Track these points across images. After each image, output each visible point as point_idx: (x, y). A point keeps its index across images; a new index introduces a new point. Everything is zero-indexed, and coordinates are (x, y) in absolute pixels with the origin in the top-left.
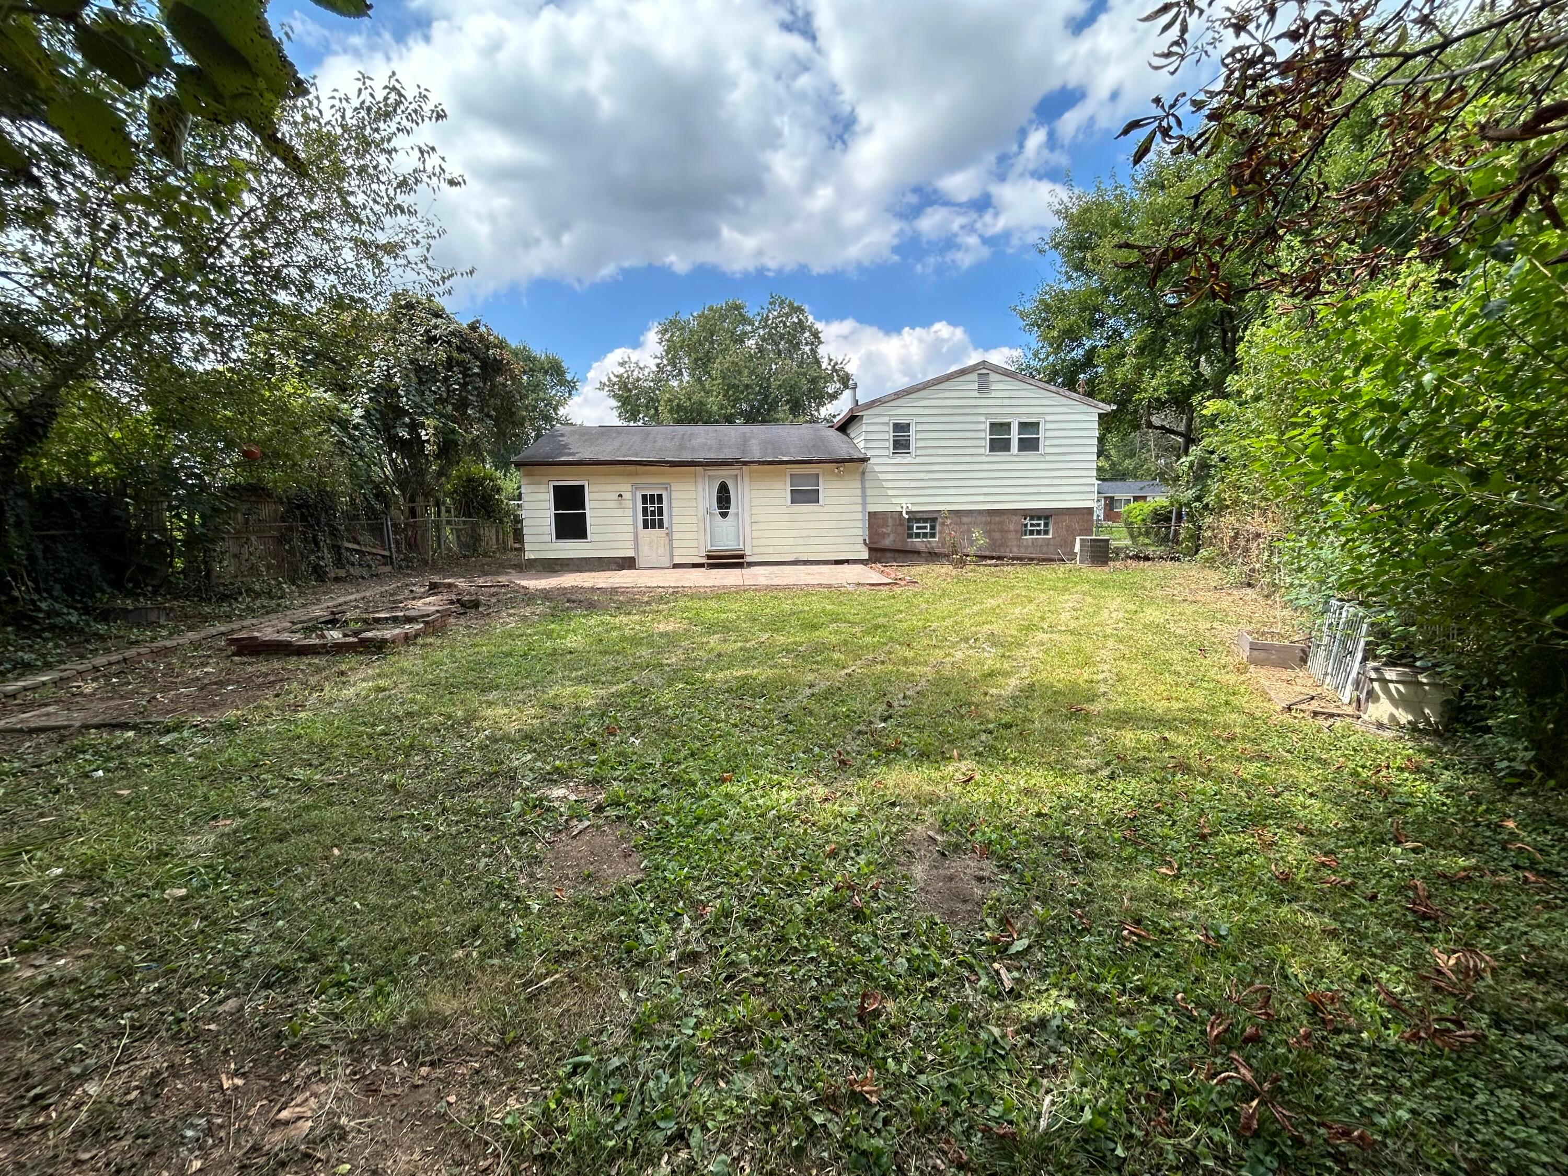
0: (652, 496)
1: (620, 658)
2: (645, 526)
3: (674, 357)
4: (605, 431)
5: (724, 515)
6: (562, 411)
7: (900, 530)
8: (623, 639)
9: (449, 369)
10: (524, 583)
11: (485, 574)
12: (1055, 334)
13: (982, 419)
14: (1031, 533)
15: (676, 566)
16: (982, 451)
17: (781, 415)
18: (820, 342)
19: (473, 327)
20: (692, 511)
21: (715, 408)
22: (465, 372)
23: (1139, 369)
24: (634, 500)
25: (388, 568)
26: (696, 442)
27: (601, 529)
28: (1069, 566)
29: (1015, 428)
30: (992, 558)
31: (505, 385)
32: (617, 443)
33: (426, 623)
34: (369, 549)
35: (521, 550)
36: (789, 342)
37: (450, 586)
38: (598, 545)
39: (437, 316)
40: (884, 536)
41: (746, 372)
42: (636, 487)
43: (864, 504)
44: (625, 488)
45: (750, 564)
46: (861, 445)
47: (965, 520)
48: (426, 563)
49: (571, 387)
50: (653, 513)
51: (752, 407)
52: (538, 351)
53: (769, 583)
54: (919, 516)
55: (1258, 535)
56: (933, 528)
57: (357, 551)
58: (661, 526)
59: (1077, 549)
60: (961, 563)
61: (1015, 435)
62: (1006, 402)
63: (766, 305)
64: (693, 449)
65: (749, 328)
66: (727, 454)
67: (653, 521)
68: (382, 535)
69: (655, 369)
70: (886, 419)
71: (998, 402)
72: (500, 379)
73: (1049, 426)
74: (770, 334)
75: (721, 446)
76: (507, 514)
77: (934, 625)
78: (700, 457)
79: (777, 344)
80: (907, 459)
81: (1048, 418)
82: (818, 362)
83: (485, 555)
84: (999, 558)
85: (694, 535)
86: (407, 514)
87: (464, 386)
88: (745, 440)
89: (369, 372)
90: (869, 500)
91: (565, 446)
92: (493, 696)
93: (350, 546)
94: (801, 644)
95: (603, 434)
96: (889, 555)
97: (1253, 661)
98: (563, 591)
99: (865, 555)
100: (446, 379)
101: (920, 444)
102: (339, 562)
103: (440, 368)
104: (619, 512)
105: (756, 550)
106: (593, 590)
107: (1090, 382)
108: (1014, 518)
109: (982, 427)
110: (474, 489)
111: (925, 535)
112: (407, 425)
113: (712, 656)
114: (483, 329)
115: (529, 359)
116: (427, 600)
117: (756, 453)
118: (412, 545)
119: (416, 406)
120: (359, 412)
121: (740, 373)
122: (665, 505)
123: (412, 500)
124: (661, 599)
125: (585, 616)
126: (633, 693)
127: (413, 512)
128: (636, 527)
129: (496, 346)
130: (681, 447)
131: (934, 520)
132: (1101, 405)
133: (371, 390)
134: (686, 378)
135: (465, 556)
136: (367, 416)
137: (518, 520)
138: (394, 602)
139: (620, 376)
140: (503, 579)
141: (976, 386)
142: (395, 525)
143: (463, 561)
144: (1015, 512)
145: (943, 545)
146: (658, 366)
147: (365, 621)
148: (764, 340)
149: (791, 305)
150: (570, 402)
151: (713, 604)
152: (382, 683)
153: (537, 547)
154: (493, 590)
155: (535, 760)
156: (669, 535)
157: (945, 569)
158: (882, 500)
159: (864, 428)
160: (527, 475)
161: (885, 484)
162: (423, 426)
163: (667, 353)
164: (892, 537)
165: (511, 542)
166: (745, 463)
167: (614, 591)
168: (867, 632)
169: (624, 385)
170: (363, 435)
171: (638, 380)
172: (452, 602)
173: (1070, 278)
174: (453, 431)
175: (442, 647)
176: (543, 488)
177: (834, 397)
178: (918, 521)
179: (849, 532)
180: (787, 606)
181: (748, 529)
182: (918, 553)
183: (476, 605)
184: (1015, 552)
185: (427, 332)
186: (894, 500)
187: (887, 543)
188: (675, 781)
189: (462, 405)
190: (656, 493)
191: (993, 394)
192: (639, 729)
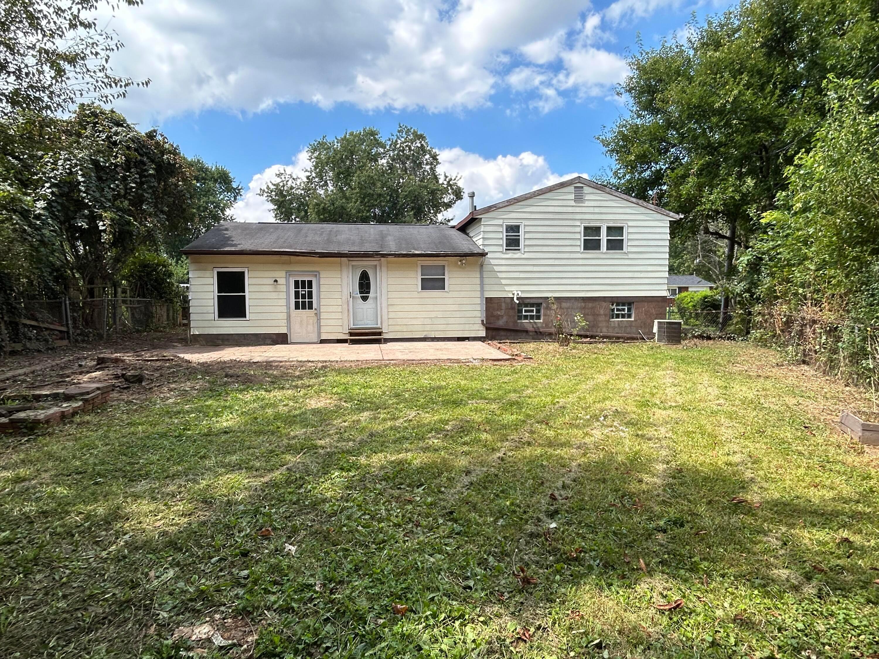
0: (303, 282)
1: (274, 438)
2: (297, 307)
3: (321, 171)
4: (263, 226)
5: (365, 299)
6: (228, 212)
7: (511, 312)
8: (277, 417)
9: (128, 169)
10: (187, 356)
11: (154, 347)
12: (633, 158)
13: (578, 223)
14: (618, 316)
15: (323, 341)
16: (577, 249)
17: (407, 219)
18: (438, 163)
19: (151, 135)
20: (337, 295)
21: (354, 211)
22: (142, 174)
23: (700, 187)
24: (288, 285)
25: (65, 342)
26: (341, 238)
27: (259, 309)
28: (650, 343)
29: (604, 232)
30: (586, 337)
31: (177, 186)
32: (274, 237)
33: (85, 401)
34: (46, 325)
35: (187, 326)
36: (414, 162)
37: (117, 361)
38: (257, 323)
39: (118, 125)
40: (498, 317)
41: (379, 184)
42: (289, 274)
43: (482, 291)
44: (280, 275)
45: (387, 341)
46: (480, 242)
47: (564, 305)
48: (101, 337)
49: (236, 193)
50: (304, 296)
51: (383, 212)
52: (210, 164)
53: (406, 357)
54: (527, 301)
55: (814, 322)
56: (538, 311)
57: (34, 327)
58: (311, 307)
59: (655, 329)
60: (565, 342)
61: (604, 237)
62: (597, 210)
63: (395, 133)
64: (339, 243)
65: (382, 150)
66: (368, 248)
67: (304, 303)
68: (60, 313)
69: (305, 180)
70: (500, 222)
71: (591, 210)
72: (173, 180)
73: (631, 230)
74: (398, 155)
75: (362, 242)
76: (177, 295)
77: (562, 401)
78: (345, 249)
79: (404, 163)
80: (518, 255)
81: (630, 223)
82: (436, 178)
83: (156, 330)
84: (592, 337)
85: (339, 316)
86: (86, 293)
87: (140, 185)
88: (383, 236)
89: (53, 170)
90: (486, 288)
91: (229, 238)
92: (142, 486)
93: (28, 322)
94: (446, 422)
95: (261, 229)
96: (502, 333)
97: (864, 441)
98: (222, 365)
99: (483, 334)
100: (125, 178)
101: (528, 242)
102: (15, 337)
103: (119, 169)
104: (274, 295)
105: (391, 328)
106: (250, 364)
107: (661, 196)
108: (604, 304)
109: (577, 230)
110: (149, 274)
111: (532, 317)
112: (86, 217)
113: (365, 436)
114: (159, 138)
115: (203, 169)
116: (94, 374)
117: (392, 247)
118: (88, 322)
119: (96, 200)
120: (41, 204)
121: (374, 184)
122: (314, 290)
123: (91, 282)
124: (312, 374)
125: (241, 391)
126: (288, 482)
127: (91, 293)
128: (289, 308)
129: (170, 152)
130: (329, 241)
131: (539, 305)
132: (672, 214)
133: (53, 185)
134: (331, 188)
135: (138, 331)
136: (49, 208)
137: (186, 301)
138: (62, 376)
139: (277, 185)
140: (168, 354)
141: (572, 197)
142: (72, 304)
143: (136, 335)
144: (604, 299)
145: (547, 326)
146: (308, 177)
147: (25, 398)
148: (393, 160)
149: (415, 134)
150: (235, 205)
151: (359, 379)
152: (22, 472)
153: (201, 324)
154: (159, 364)
155: (177, 578)
156: (318, 315)
157: (552, 346)
158: (496, 288)
159: (482, 228)
160: (194, 262)
161: (500, 275)
162: (101, 218)
163: (316, 167)
164: (505, 319)
165: (180, 319)
166: (383, 256)
167: (268, 365)
168: (504, 409)
169: (280, 192)
170: (44, 223)
171: (292, 188)
172: (117, 377)
173: (639, 116)
174: (129, 223)
175: (99, 426)
176: (208, 274)
177: (448, 205)
178: (526, 305)
179: (468, 314)
180: (425, 381)
181: (385, 311)
182: (527, 332)
183: (139, 379)
184: (605, 332)
185: (109, 137)
186: (507, 288)
187: (501, 323)
188: (340, 613)
189: (137, 202)
190: (306, 279)
191: (587, 204)
192: (295, 530)
